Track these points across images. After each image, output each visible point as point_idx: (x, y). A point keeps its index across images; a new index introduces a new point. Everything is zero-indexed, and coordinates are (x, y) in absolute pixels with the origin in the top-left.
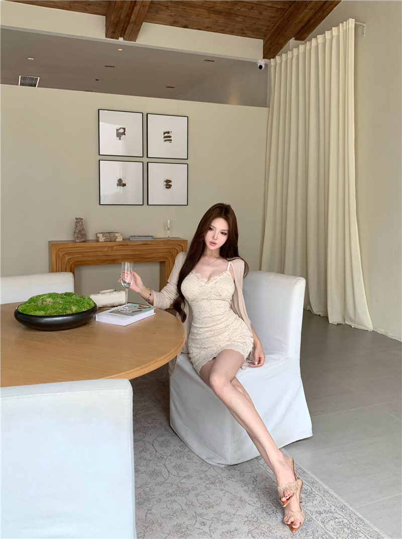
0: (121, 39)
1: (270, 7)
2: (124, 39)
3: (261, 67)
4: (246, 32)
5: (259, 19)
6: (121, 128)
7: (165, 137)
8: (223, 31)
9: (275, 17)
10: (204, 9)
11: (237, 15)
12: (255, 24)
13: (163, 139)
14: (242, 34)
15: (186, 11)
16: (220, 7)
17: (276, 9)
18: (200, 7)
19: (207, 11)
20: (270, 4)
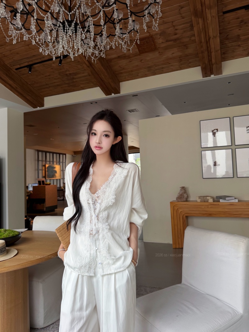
0: (212, 76)
2: (215, 75)
6: (214, 130)
7: (247, 130)
13: (246, 132)
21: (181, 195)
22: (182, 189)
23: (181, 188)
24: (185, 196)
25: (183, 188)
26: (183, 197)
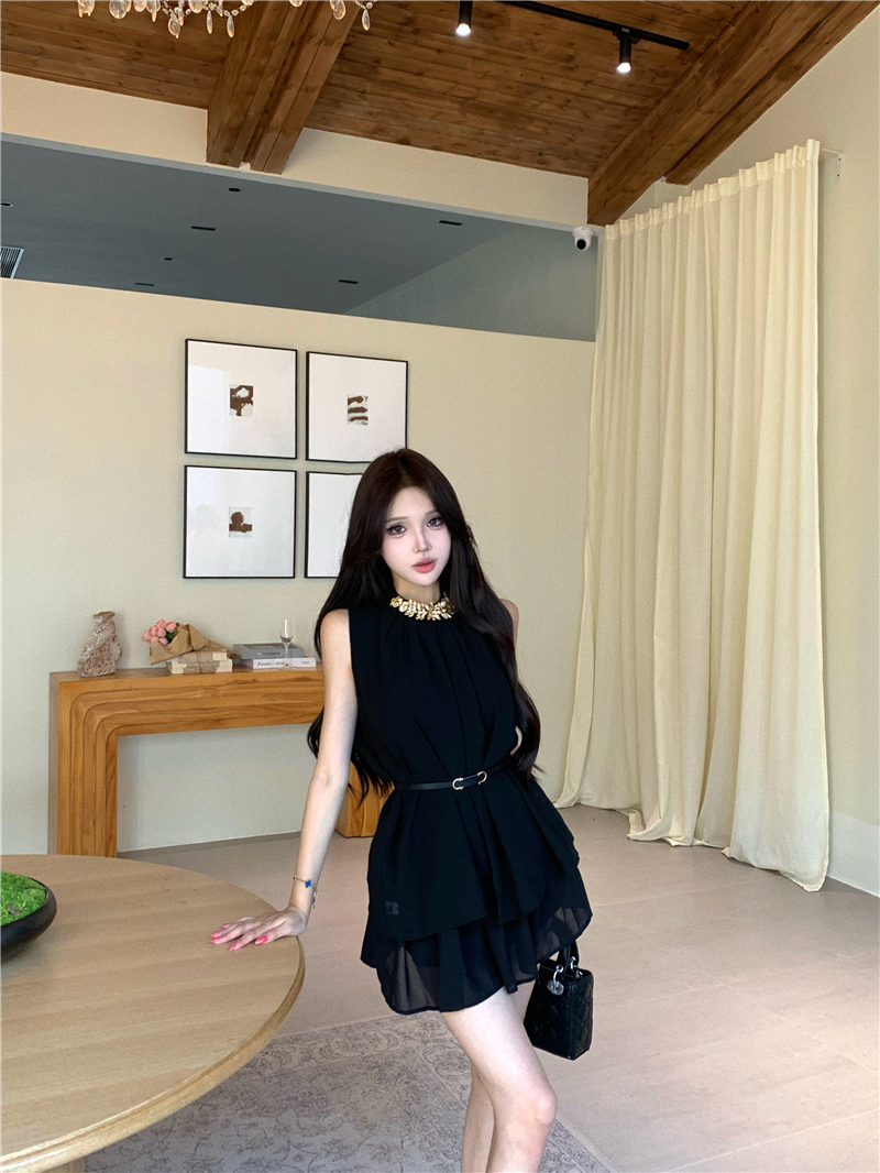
0: (245, 168)
2: (253, 167)
3: (581, 244)
4: (548, 158)
5: (582, 130)
6: (240, 388)
7: (350, 411)
8: (494, 156)
10: (452, 101)
11: (531, 119)
12: (570, 140)
13: (345, 416)
14: (541, 164)
15: (408, 105)
16: (491, 98)
17: (624, 108)
18: (443, 95)
19: (457, 106)
20: (610, 97)
21: (100, 649)
22: (104, 622)
23: (100, 620)
24: (115, 650)
25: (108, 617)
26: (108, 659)
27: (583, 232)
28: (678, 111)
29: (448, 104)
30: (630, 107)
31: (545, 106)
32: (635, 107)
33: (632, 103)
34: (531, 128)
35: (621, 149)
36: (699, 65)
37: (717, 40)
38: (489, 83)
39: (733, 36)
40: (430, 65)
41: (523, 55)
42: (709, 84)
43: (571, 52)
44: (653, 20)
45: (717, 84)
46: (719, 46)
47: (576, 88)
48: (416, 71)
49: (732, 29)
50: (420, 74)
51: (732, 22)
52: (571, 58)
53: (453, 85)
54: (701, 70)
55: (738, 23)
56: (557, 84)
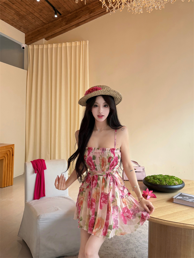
1: (41, 21)
3: (23, 48)
4: (22, 28)
5: (32, 24)
8: (12, 25)
9: (39, 25)
10: (14, 11)
11: (25, 19)
12: (29, 25)
14: (19, 28)
15: (5, 9)
16: (22, 13)
17: (42, 22)
18: (14, 9)
19: (14, 12)
20: (42, 19)
27: (24, 45)
28: (55, 26)
29: (13, 11)
30: (43, 22)
31: (30, 18)
32: (44, 23)
33: (44, 22)
34: (24, 21)
35: (37, 30)
36: (61, 19)
37: (66, 15)
38: (24, 10)
39: (70, 16)
40: (17, 3)
41: (35, 7)
42: (64, 23)
43: (43, 9)
44: (60, 8)
45: (66, 24)
46: (67, 16)
47: (38, 16)
48: (13, 3)
49: (70, 14)
50: (13, 4)
51: (71, 13)
52: (42, 10)
53: (17, 8)
54: (61, 20)
55: (72, 13)
56: (36, 14)
